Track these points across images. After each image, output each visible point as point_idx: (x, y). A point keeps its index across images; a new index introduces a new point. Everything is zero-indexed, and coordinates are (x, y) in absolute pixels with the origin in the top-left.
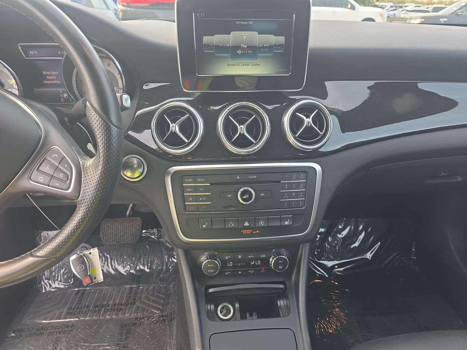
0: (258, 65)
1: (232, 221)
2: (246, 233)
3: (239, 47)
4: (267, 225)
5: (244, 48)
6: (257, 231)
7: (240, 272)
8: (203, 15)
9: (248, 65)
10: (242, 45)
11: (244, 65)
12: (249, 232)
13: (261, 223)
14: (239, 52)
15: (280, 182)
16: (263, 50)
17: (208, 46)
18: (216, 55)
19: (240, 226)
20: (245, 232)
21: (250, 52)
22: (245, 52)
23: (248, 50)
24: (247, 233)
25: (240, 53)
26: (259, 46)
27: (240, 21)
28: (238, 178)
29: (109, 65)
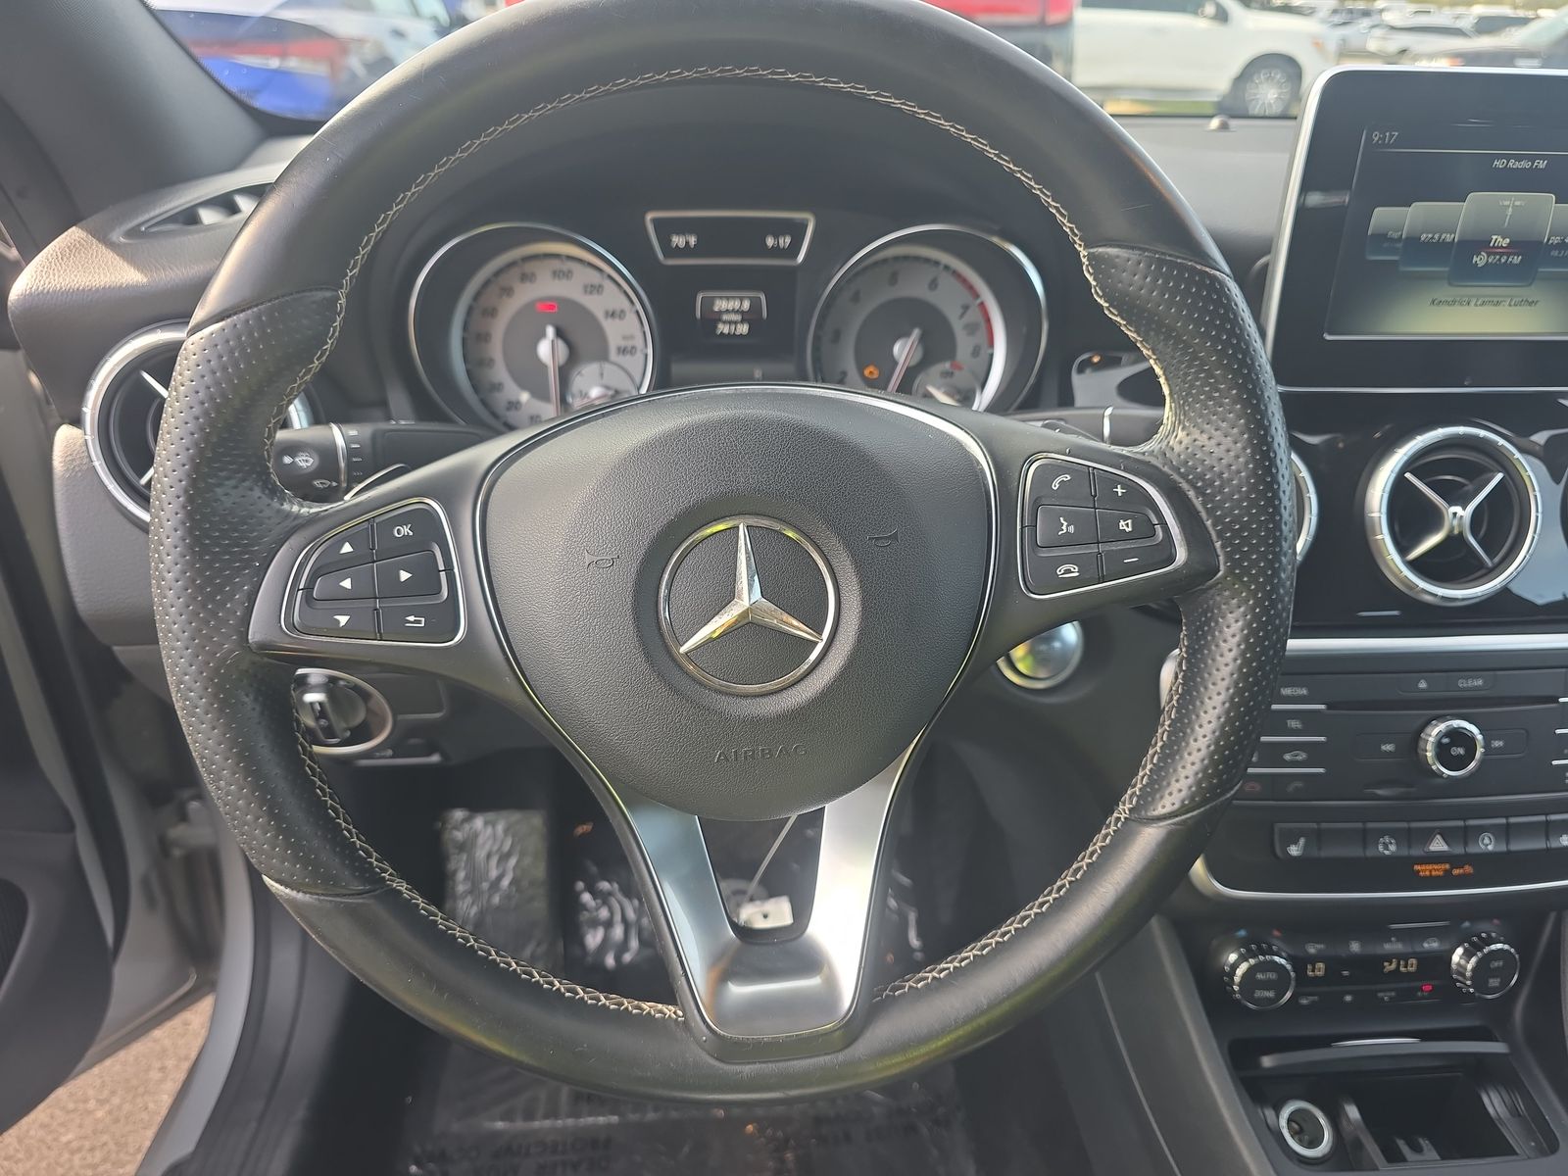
0: (1531, 304)
1: (1392, 833)
2: (1428, 873)
3: (1483, 245)
4: (1503, 848)
5: (1498, 247)
6: (1467, 867)
7: (1348, 998)
8: (1391, 136)
9: (1498, 303)
10: (1494, 237)
11: (1483, 304)
12: (1438, 870)
13: (1487, 841)
14: (1480, 260)
15: (1554, 699)
16: (1560, 253)
17: (1382, 238)
18: (1403, 269)
19: (1416, 852)
20: (1424, 870)
21: (1517, 260)
22: (1500, 260)
23: (1508, 255)
24: (1433, 873)
25: (1481, 264)
26: (1549, 240)
27: (1508, 157)
28: (1423, 685)
29: (933, 285)
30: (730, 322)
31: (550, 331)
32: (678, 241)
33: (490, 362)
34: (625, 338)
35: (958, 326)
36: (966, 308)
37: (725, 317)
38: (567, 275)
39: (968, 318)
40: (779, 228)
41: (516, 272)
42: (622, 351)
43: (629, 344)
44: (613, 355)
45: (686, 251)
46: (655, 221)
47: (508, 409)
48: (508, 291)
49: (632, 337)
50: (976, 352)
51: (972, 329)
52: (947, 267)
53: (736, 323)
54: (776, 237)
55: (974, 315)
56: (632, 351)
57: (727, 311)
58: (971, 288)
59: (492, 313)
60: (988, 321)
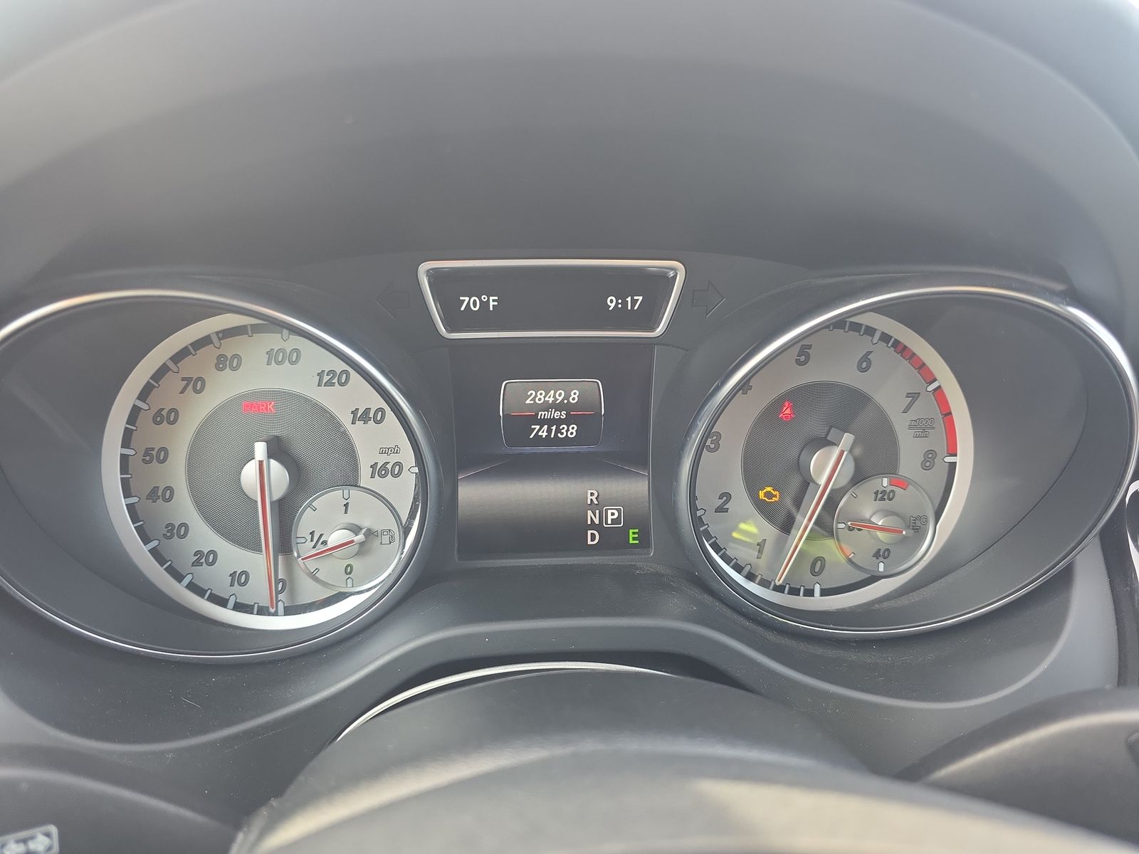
29: (865, 364)
30: (551, 422)
31: (260, 449)
32: (470, 302)
33: (168, 494)
34: (383, 451)
35: (900, 424)
36: (914, 396)
37: (542, 414)
38: (294, 357)
39: (914, 414)
40: (625, 282)
41: (208, 353)
42: (380, 471)
43: (393, 459)
44: (365, 479)
45: (482, 319)
46: (435, 276)
47: (197, 563)
48: (196, 385)
49: (396, 450)
50: (929, 460)
51: (921, 428)
52: (885, 338)
53: (558, 422)
54: (621, 296)
55: (927, 408)
56: (396, 470)
57: (547, 406)
58: (921, 367)
59: (170, 417)
60: (947, 414)
